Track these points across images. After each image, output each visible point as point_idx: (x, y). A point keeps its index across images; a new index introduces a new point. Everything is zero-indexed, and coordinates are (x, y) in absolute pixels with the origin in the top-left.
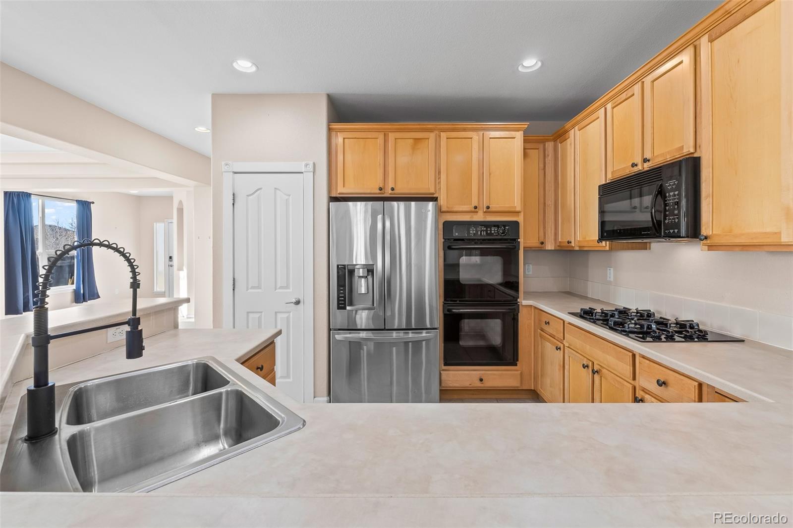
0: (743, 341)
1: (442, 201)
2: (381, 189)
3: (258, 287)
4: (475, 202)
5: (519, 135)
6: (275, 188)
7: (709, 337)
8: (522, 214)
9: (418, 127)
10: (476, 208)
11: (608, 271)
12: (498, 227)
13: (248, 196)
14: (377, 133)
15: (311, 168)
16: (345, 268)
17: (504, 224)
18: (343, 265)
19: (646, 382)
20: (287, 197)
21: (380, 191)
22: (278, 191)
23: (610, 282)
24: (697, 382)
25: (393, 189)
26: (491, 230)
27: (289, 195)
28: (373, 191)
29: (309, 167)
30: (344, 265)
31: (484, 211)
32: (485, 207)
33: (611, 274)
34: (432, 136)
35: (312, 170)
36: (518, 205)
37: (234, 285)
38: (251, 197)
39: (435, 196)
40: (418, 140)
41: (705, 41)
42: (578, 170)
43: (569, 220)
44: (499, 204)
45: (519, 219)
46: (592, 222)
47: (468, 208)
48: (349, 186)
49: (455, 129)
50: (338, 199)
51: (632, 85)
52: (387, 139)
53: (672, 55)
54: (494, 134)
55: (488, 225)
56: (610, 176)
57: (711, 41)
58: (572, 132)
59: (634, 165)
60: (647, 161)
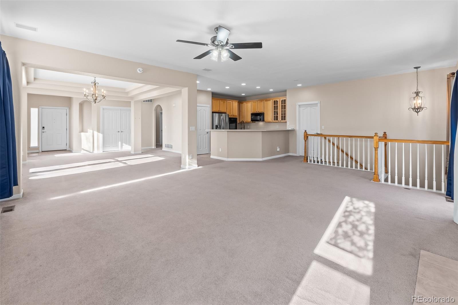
1: (227, 113)
3: (201, 130)
4: (232, 114)
5: (237, 102)
6: (203, 110)
14: (218, 100)
17: (235, 118)
18: (216, 125)
20: (206, 112)
25: (221, 111)
28: (218, 111)
31: (233, 116)
33: (249, 127)
34: (226, 101)
35: (209, 106)
36: (237, 115)
38: (199, 111)
40: (224, 102)
41: (265, 101)
42: (245, 110)
43: (243, 118)
44: (235, 114)
45: (237, 117)
46: (249, 118)
47: (231, 115)
48: (214, 110)
49: (229, 100)
50: (213, 113)
51: (256, 101)
52: (220, 101)
53: (261, 100)
54: (234, 102)
55: (234, 118)
56: (252, 112)
57: (266, 101)
58: (244, 103)
59: (256, 112)
60: (258, 112)
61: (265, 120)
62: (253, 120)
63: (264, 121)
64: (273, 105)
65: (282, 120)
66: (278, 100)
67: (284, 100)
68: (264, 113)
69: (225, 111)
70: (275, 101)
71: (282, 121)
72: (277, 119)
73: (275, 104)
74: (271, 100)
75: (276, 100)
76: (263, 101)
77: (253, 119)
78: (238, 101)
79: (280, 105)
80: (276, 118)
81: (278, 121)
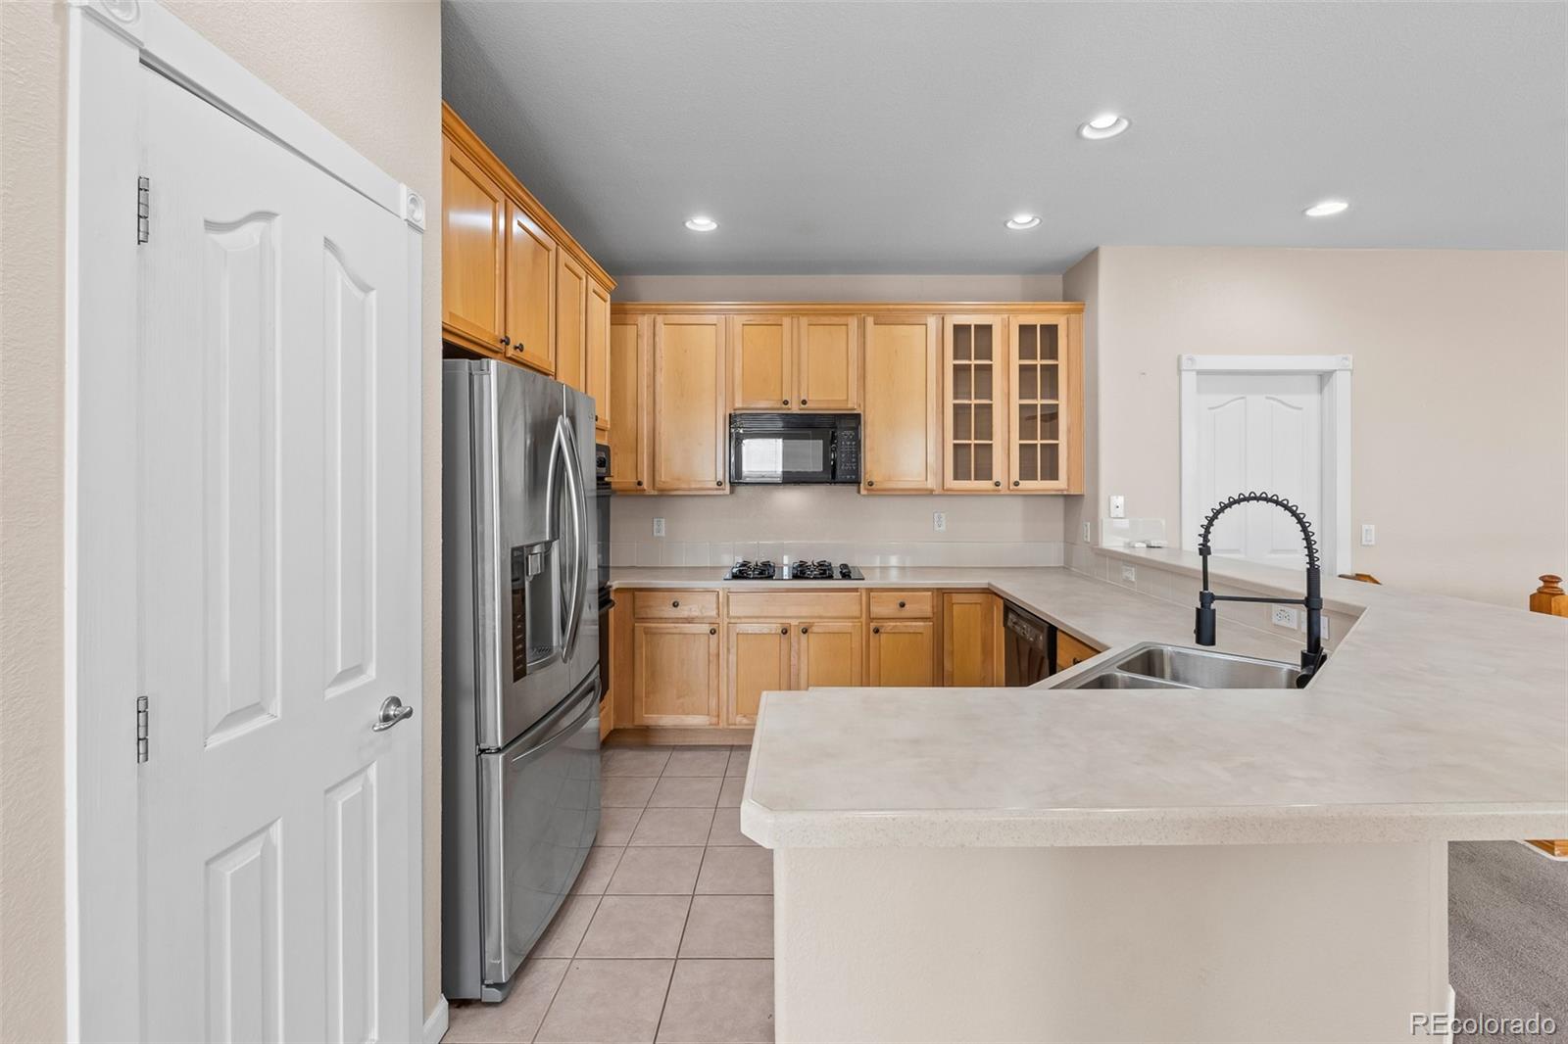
2: (504, 341)
3: (256, 705)
5: (608, 298)
14: (495, 187)
15: (420, 217)
18: (520, 549)
20: (360, 293)
21: (501, 346)
22: (330, 254)
23: (660, 538)
25: (521, 348)
28: (491, 342)
29: (415, 211)
30: (522, 549)
33: (661, 527)
34: (553, 247)
35: (422, 226)
41: (870, 320)
42: (662, 379)
46: (700, 458)
49: (570, 249)
53: (836, 311)
54: (594, 283)
56: (738, 405)
57: (875, 323)
59: (786, 403)
60: (804, 402)
61: (866, 476)
63: (856, 478)
64: (948, 361)
65: (1027, 472)
66: (995, 321)
67: (1043, 327)
68: (857, 418)
70: (963, 331)
71: (1026, 485)
72: (984, 472)
73: (962, 351)
74: (932, 322)
75: (973, 321)
76: (853, 322)
78: (614, 285)
79: (1006, 359)
80: (971, 461)
81: (997, 484)
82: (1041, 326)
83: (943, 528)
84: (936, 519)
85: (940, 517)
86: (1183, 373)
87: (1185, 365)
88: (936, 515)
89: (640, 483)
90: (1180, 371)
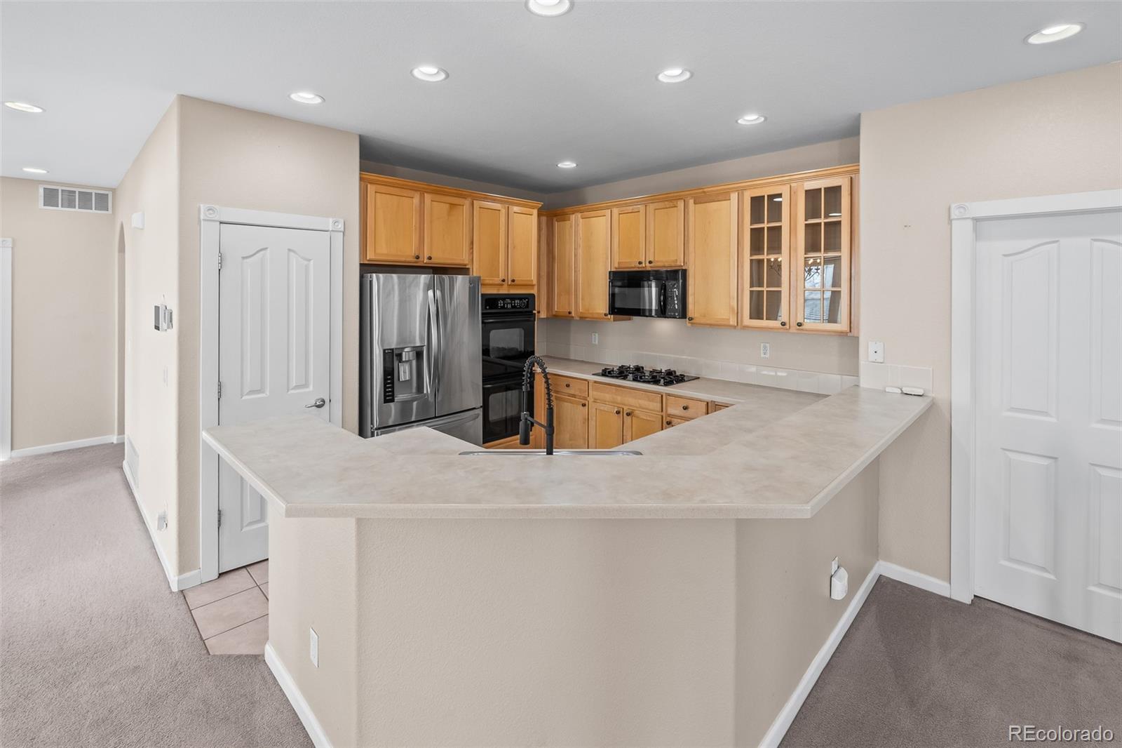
0: (699, 378)
1: (475, 272)
2: (418, 257)
3: (260, 390)
4: (502, 276)
5: (535, 212)
6: (289, 250)
7: (685, 378)
8: (536, 288)
9: (455, 191)
10: (503, 281)
11: (593, 336)
12: (521, 299)
13: (244, 258)
14: (412, 191)
15: (341, 227)
16: (393, 352)
17: (521, 297)
18: (390, 349)
19: (674, 410)
20: (306, 263)
21: (416, 260)
22: (292, 254)
23: (596, 345)
24: (704, 401)
25: (430, 258)
26: (515, 303)
27: (309, 260)
28: (408, 259)
29: (338, 226)
30: (392, 350)
31: (509, 283)
32: (510, 280)
33: (596, 338)
34: (467, 202)
35: (342, 229)
36: (533, 278)
37: (220, 392)
38: (248, 260)
39: (467, 267)
40: (452, 205)
41: (691, 201)
42: (580, 251)
43: (569, 293)
44: (520, 278)
45: (534, 291)
46: (598, 299)
47: (498, 280)
48: (381, 251)
49: (486, 199)
50: (368, 268)
51: (637, 203)
52: (422, 201)
53: (669, 198)
54: (516, 209)
55: (513, 297)
56: (616, 265)
57: (695, 203)
58: (573, 217)
59: (640, 263)
60: (650, 262)
61: (690, 313)
62: (619, 310)
63: (683, 314)
64: (747, 226)
66: (785, 190)
67: (828, 190)
68: (685, 272)
69: (461, 258)
70: (757, 202)
71: (808, 326)
72: (774, 314)
73: (756, 216)
74: (734, 196)
75: (765, 192)
76: (681, 204)
77: (618, 305)
78: (540, 205)
79: (793, 222)
80: (763, 304)
81: (783, 324)
82: (825, 188)
83: (767, 356)
84: (762, 348)
85: (765, 347)
86: (953, 222)
87: (955, 213)
88: (762, 344)
89: (570, 313)
90: (950, 221)
